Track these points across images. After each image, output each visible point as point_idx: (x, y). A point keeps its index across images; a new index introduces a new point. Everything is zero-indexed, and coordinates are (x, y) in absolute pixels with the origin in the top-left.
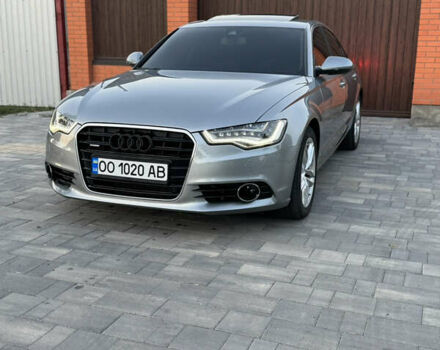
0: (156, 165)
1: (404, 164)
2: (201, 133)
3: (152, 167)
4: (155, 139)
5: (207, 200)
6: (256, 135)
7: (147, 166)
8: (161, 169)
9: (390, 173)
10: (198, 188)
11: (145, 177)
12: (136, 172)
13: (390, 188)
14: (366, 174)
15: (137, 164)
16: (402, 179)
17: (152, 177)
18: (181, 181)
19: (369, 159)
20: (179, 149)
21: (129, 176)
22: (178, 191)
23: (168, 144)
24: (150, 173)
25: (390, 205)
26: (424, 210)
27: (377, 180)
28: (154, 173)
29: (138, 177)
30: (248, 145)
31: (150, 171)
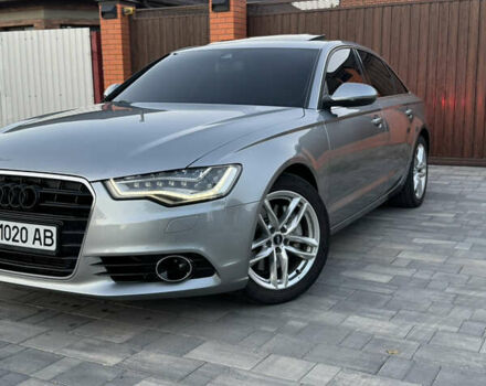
0: (42, 228)
1: (475, 227)
2: (103, 182)
3: (37, 230)
4: (44, 190)
5: (114, 278)
6: (190, 186)
7: (31, 228)
8: (48, 234)
9: (449, 239)
10: (100, 261)
11: (29, 244)
12: (18, 238)
13: (439, 260)
14: (415, 240)
15: (20, 225)
16: (463, 248)
17: (37, 245)
18: (76, 251)
19: (432, 219)
20: (74, 206)
21: (10, 243)
22: (73, 265)
23: (62, 198)
24: (35, 239)
25: (425, 285)
26: (472, 293)
27: (426, 249)
28: (39, 239)
29: (20, 244)
30: (175, 199)
31: (35, 236)
